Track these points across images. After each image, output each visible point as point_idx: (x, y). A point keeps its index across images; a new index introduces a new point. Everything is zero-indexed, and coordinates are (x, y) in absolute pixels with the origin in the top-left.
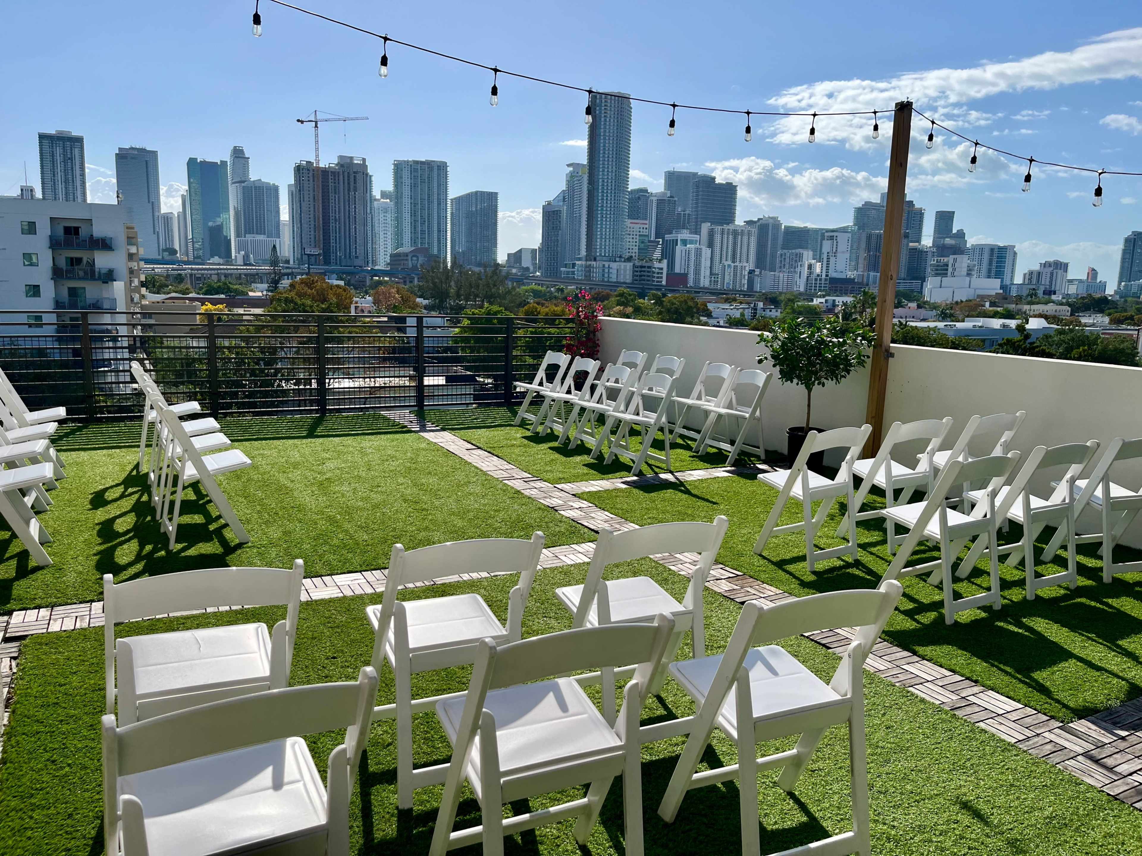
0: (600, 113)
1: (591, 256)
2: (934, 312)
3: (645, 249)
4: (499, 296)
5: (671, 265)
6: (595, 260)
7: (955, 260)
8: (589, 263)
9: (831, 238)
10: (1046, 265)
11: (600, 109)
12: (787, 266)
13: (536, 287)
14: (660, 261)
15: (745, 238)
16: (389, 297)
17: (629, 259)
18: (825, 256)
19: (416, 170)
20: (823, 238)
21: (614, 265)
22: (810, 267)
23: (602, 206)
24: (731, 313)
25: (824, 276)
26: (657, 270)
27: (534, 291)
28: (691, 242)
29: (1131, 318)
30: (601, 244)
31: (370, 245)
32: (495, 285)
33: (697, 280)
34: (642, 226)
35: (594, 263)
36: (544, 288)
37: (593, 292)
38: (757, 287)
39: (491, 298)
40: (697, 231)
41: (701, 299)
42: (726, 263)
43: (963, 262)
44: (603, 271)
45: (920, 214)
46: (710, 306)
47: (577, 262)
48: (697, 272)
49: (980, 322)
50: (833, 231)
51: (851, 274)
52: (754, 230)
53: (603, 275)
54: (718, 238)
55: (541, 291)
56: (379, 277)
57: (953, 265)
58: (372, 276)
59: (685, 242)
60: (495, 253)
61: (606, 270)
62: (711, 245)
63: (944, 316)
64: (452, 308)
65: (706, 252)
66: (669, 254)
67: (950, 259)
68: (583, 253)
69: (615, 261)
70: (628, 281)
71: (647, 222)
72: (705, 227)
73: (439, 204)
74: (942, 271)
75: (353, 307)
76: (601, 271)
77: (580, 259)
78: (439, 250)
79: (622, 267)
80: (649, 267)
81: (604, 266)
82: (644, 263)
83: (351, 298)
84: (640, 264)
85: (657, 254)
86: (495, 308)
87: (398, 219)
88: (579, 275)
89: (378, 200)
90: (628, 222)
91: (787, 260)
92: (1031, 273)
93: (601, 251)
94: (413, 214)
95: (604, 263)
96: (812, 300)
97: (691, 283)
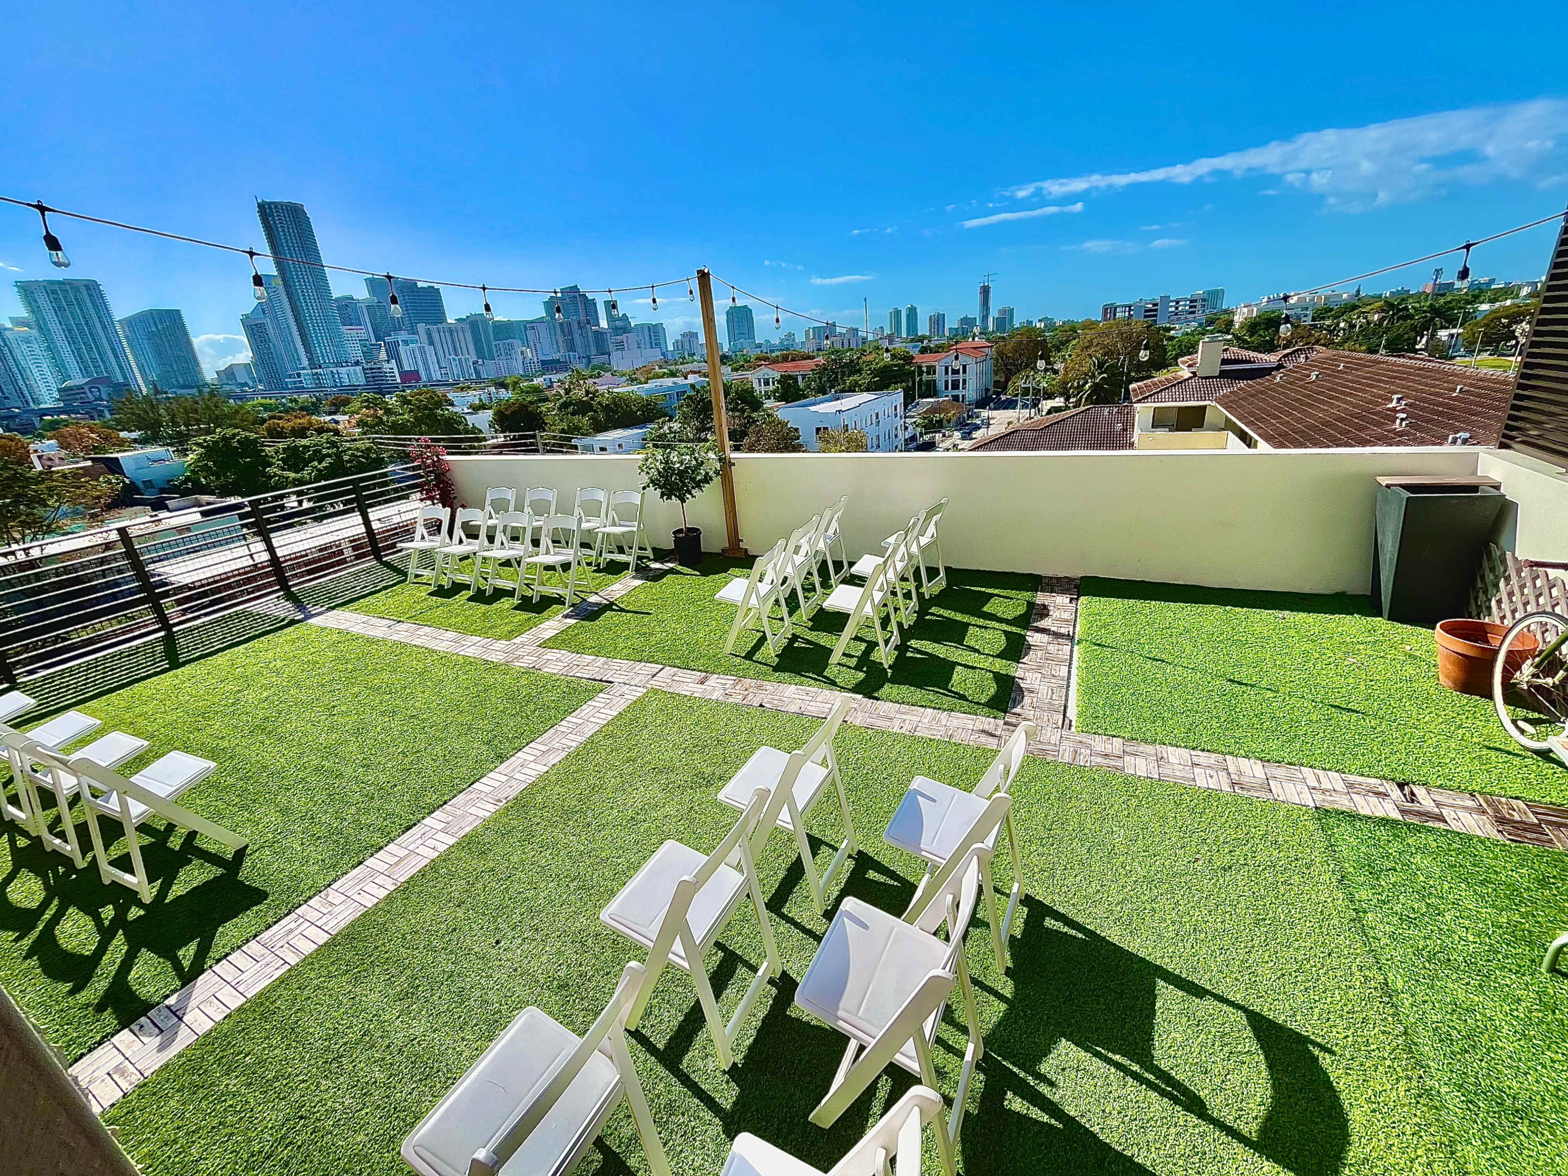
0: (275, 223)
1: (313, 365)
2: (624, 378)
3: (369, 353)
4: (227, 416)
5: (400, 365)
6: (320, 367)
7: (627, 337)
8: (314, 371)
9: (533, 328)
10: (683, 335)
11: (274, 219)
12: (503, 354)
13: (263, 401)
14: (388, 361)
15: (461, 334)
16: (81, 438)
17: (357, 363)
18: (532, 344)
19: (54, 292)
20: (526, 329)
21: (343, 370)
22: (522, 353)
23: (310, 316)
24: (470, 399)
25: (536, 360)
26: (388, 370)
27: (262, 405)
28: (412, 342)
29: (743, 366)
30: (322, 352)
31: (21, 382)
32: (216, 407)
33: (429, 376)
34: (359, 332)
35: (321, 370)
36: (273, 401)
37: (330, 398)
38: (484, 375)
39: (218, 420)
40: (415, 332)
41: (440, 391)
42: (450, 357)
43: (632, 338)
44: (333, 377)
45: (593, 303)
46: (450, 396)
47: (301, 372)
48: (427, 369)
49: (659, 382)
50: (532, 322)
51: (556, 356)
52: (467, 327)
53: (335, 381)
54: (435, 336)
55: (271, 404)
56: (52, 416)
57: (627, 342)
58: (41, 416)
59: (406, 343)
60: (200, 372)
61: (336, 376)
62: (431, 343)
63: (632, 380)
64: (171, 437)
65: (430, 350)
66: (393, 354)
67: (623, 337)
68: (305, 362)
69: (342, 366)
70: (362, 383)
71: (363, 327)
72: (421, 327)
73: (104, 327)
74: (620, 346)
75: (34, 457)
76: (330, 377)
77: (304, 369)
78: (125, 378)
79: (352, 371)
80: (380, 368)
81: (332, 372)
82: (371, 365)
83: (25, 448)
84: (369, 366)
85: (383, 355)
86: (230, 432)
87: (51, 348)
88: (308, 383)
89: (11, 329)
90: (343, 329)
91: (502, 349)
92: (677, 342)
93: (323, 359)
94: (72, 341)
95: (331, 369)
96: (532, 380)
97: (424, 378)
